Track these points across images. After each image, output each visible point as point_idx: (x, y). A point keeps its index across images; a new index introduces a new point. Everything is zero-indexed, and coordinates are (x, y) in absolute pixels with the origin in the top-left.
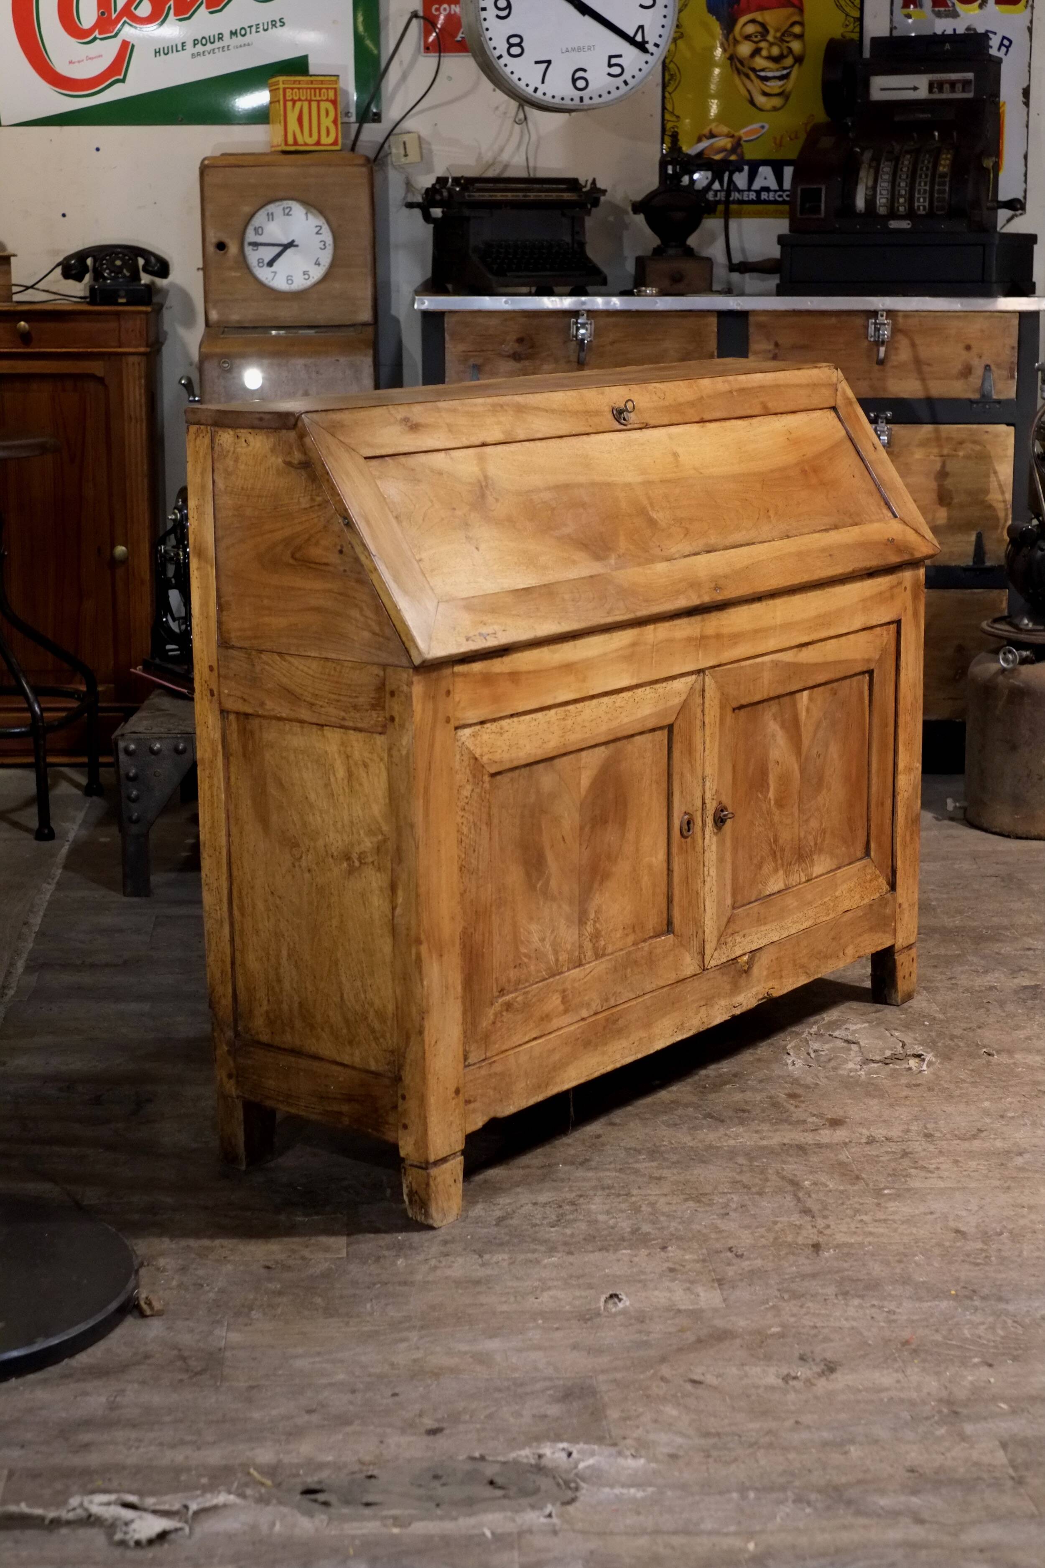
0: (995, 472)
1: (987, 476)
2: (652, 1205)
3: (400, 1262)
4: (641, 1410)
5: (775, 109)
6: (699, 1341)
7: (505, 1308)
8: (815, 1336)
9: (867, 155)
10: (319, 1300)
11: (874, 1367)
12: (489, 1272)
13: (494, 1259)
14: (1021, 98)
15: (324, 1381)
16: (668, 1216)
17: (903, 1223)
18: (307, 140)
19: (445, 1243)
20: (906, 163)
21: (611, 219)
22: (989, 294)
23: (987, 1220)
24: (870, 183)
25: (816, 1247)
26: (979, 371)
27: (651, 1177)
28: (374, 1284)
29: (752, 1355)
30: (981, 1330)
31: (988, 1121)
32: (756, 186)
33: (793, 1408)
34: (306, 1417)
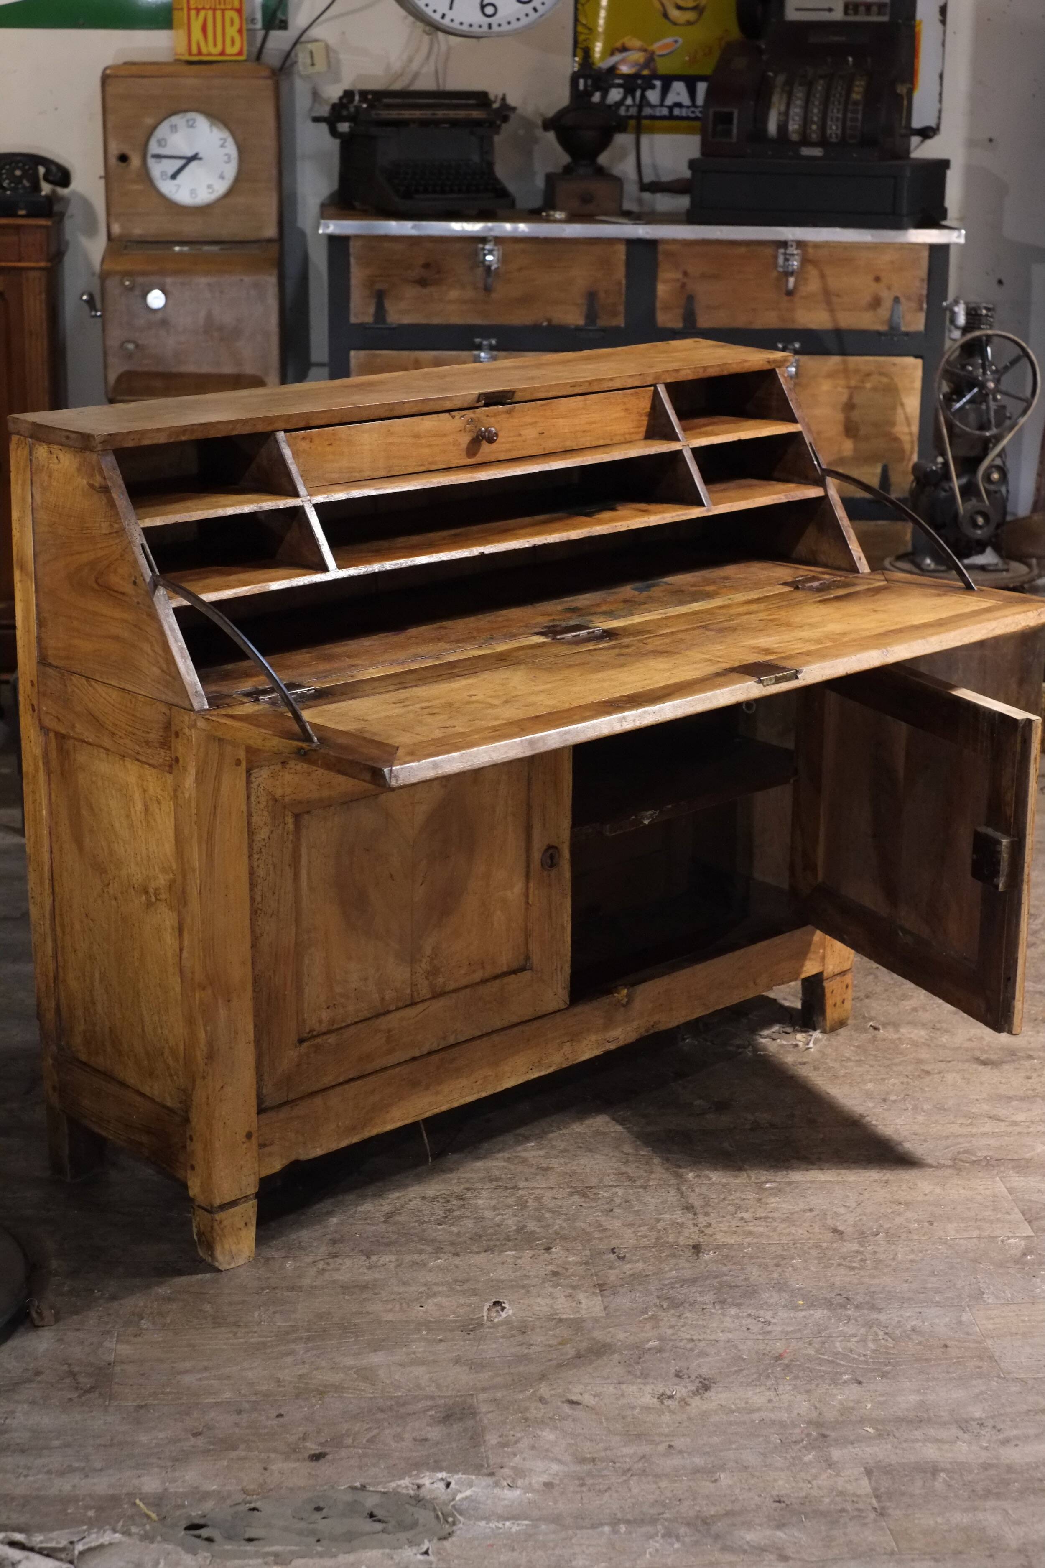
0: (902, 405)
1: (894, 408)
2: (539, 1199)
3: (289, 1264)
4: (519, 1435)
5: (689, 23)
6: (579, 1356)
7: (390, 1317)
8: (692, 1350)
9: (781, 79)
10: (208, 1307)
11: (748, 1385)
12: (377, 1275)
13: (381, 1262)
14: (938, 16)
15: (211, 1400)
16: (553, 1212)
17: (783, 1220)
18: (211, 50)
19: (334, 1242)
20: (820, 88)
21: (521, 132)
22: (899, 225)
23: (865, 1218)
24: (783, 109)
25: (697, 1249)
26: (888, 303)
27: (538, 1168)
28: (263, 1289)
29: (629, 1372)
30: (852, 1343)
31: (871, 1105)
32: (670, 100)
33: (667, 1430)
34: (193, 1441)
